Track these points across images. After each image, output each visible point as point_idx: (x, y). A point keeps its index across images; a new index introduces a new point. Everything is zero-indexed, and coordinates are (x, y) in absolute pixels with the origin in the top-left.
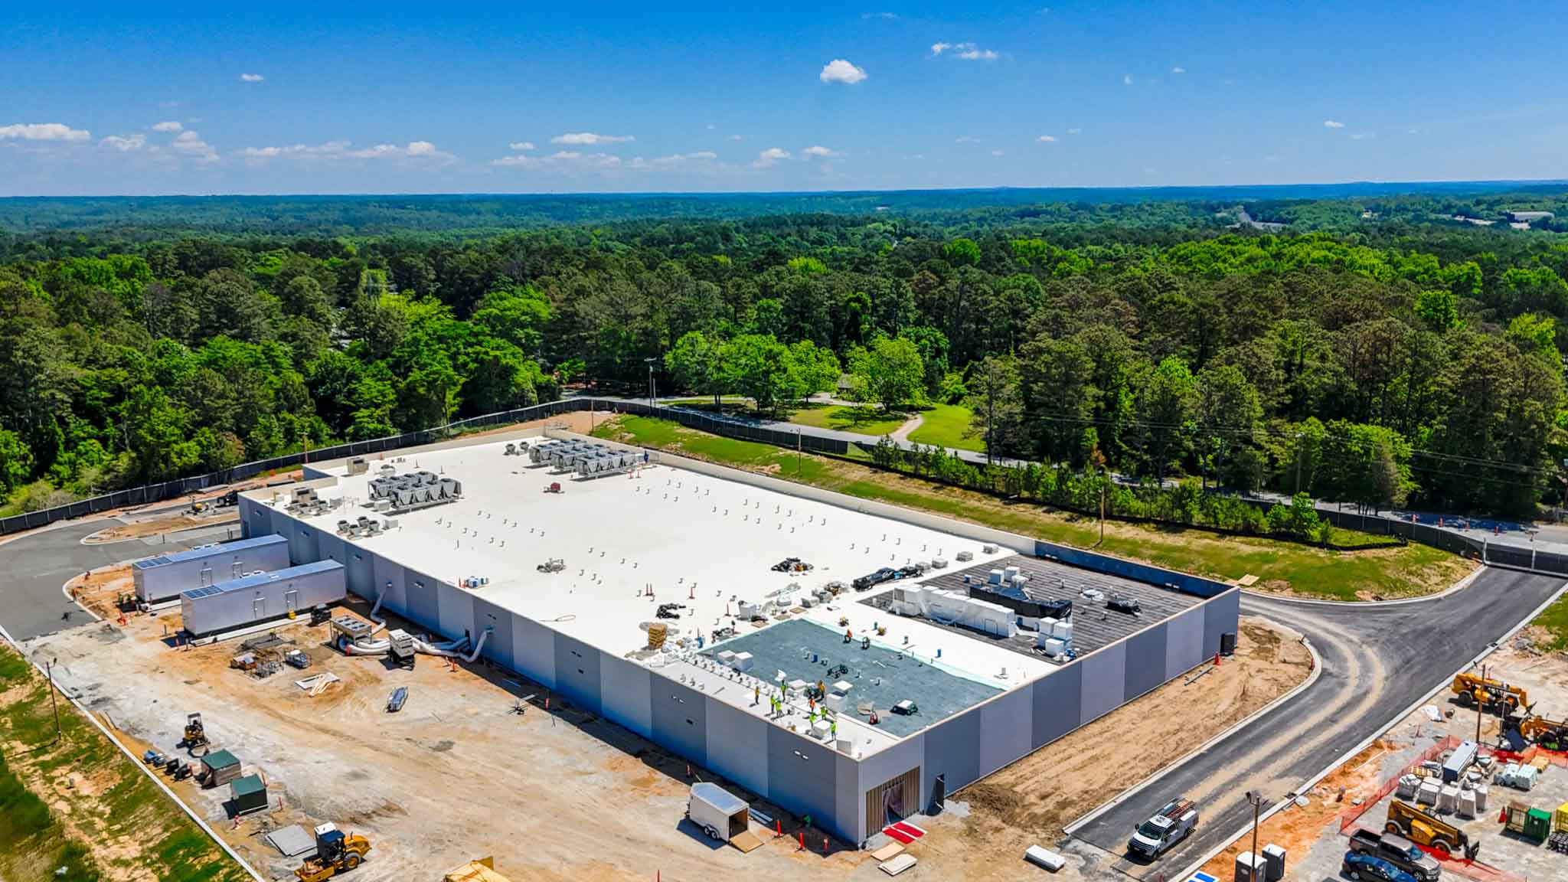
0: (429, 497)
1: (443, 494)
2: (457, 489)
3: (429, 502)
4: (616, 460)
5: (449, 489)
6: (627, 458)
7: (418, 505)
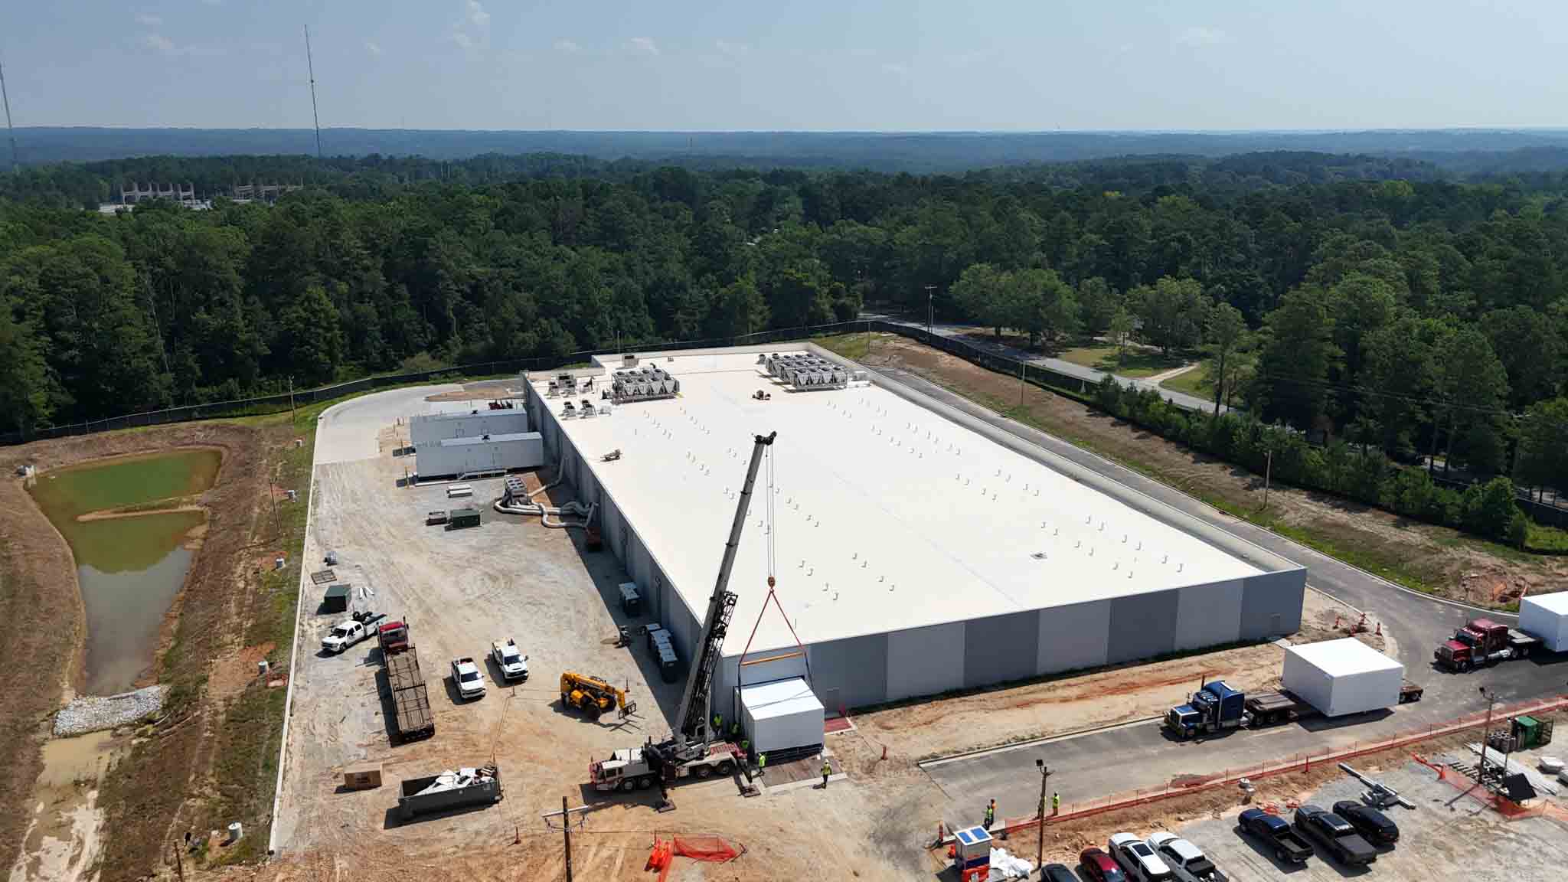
0: (650, 391)
1: (663, 391)
2: (676, 388)
3: (651, 396)
4: (827, 377)
5: (669, 386)
6: (837, 374)
7: (641, 397)
